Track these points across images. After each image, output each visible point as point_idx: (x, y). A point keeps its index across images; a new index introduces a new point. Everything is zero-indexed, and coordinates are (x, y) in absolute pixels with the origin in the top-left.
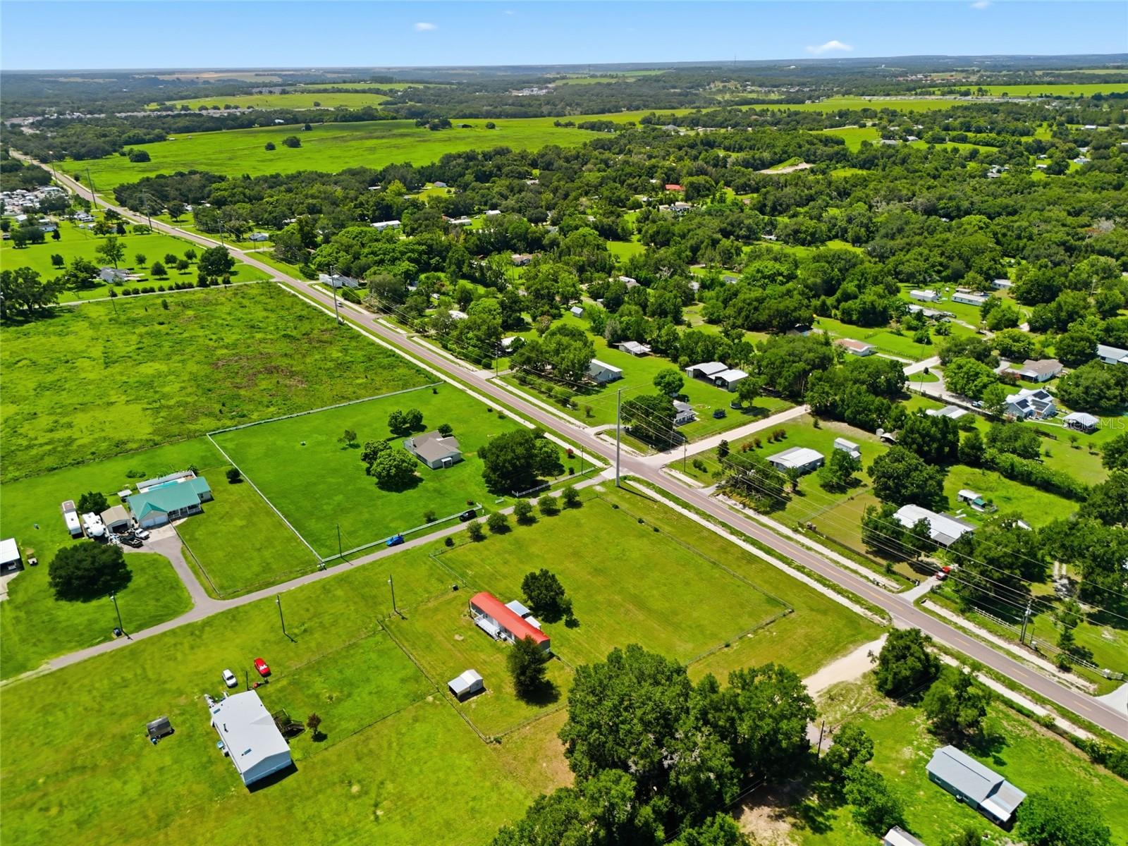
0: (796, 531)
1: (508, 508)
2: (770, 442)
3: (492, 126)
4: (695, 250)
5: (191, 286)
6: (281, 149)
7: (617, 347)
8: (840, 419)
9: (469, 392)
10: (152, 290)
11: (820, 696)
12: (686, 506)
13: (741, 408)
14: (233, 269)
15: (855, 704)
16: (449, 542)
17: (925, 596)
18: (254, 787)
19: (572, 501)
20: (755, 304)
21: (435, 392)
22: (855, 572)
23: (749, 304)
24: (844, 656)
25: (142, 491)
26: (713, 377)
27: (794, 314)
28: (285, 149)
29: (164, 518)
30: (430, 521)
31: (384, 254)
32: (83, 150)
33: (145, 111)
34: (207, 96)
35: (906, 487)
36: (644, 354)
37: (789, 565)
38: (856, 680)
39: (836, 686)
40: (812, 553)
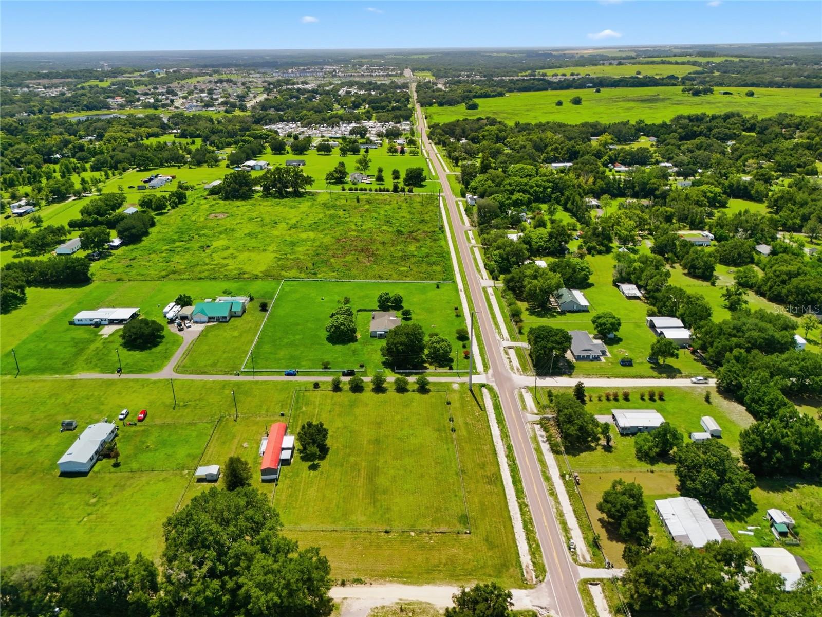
0: (563, 476)
1: (391, 378)
2: (642, 399)
3: (751, 94)
4: (805, 218)
5: (388, 191)
6: (567, 105)
7: (618, 287)
9: (463, 295)
10: (365, 190)
12: (500, 421)
13: (657, 363)
14: (423, 183)
16: (316, 385)
17: (601, 580)
18: (64, 474)
19: (423, 388)
20: (785, 277)
21: (438, 287)
22: (566, 530)
23: (778, 276)
26: (659, 330)
27: (812, 295)
28: (571, 105)
30: (326, 368)
32: (444, 101)
33: (518, 76)
34: (567, 67)
36: (637, 298)
37: (518, 497)
38: (441, 608)
40: (551, 499)
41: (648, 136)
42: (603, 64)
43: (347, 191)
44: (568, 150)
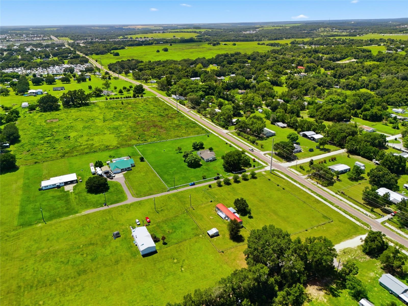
0: (336, 193)
1: (231, 177)
2: (330, 161)
3: (235, 45)
4: (307, 90)
5: (130, 97)
6: (162, 52)
7: (274, 124)
8: (359, 155)
9: (220, 137)
10: (118, 98)
11: (340, 251)
12: (295, 181)
13: (320, 148)
14: (144, 92)
15: (354, 256)
16: (210, 186)
17: (385, 221)
18: (144, 256)
19: (254, 176)
20: (328, 111)
21: (208, 136)
22: (359, 210)
23: (326, 111)
24: (351, 239)
25: (114, 162)
26: (310, 137)
27: (343, 115)
28: (163, 52)
29: (120, 171)
30: (204, 179)
31: (194, 89)
32: (99, 52)
33: (118, 39)
34: (138, 34)
35: (382, 181)
36: (284, 127)
37: (333, 205)
38: (355, 247)
39: (347, 249)
40: (342, 202)
41: (212, 64)
42: (156, 33)
43: (109, 100)
44: (193, 71)
